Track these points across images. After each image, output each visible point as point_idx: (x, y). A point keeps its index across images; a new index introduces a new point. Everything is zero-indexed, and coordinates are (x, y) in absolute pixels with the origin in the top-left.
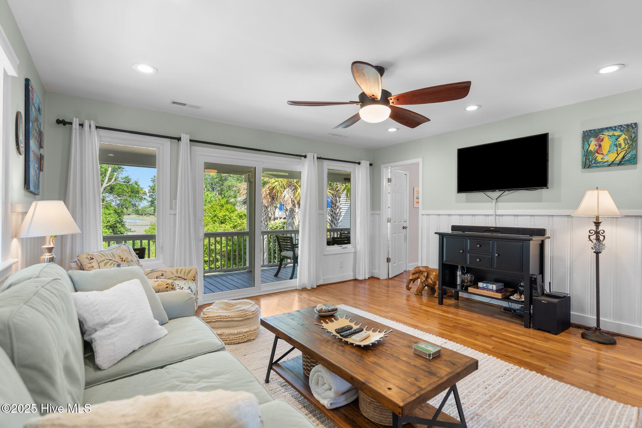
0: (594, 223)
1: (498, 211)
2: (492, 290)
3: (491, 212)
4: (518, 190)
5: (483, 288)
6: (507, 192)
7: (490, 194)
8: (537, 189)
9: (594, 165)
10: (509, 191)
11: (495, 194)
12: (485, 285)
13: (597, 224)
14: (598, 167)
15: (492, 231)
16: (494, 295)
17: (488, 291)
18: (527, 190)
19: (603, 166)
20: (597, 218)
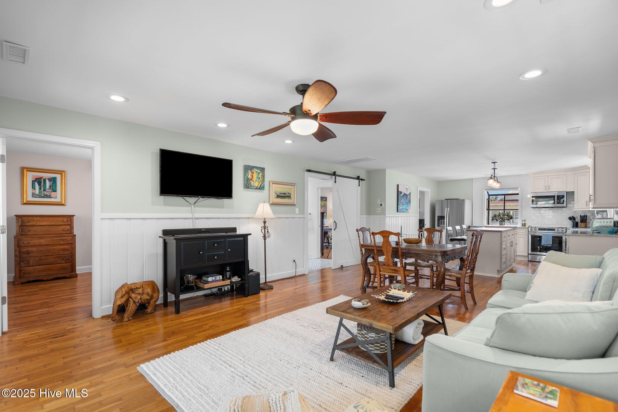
0: (263, 222)
1: (195, 214)
2: (219, 280)
3: (190, 215)
4: (211, 198)
5: (213, 281)
6: (201, 199)
7: (188, 199)
8: (222, 198)
9: (250, 187)
10: (203, 198)
11: (192, 200)
12: (213, 278)
13: (265, 222)
14: (252, 188)
15: (203, 232)
16: (225, 283)
17: (216, 282)
18: (216, 198)
19: (254, 189)
20: (265, 219)
